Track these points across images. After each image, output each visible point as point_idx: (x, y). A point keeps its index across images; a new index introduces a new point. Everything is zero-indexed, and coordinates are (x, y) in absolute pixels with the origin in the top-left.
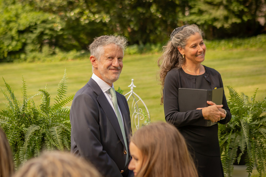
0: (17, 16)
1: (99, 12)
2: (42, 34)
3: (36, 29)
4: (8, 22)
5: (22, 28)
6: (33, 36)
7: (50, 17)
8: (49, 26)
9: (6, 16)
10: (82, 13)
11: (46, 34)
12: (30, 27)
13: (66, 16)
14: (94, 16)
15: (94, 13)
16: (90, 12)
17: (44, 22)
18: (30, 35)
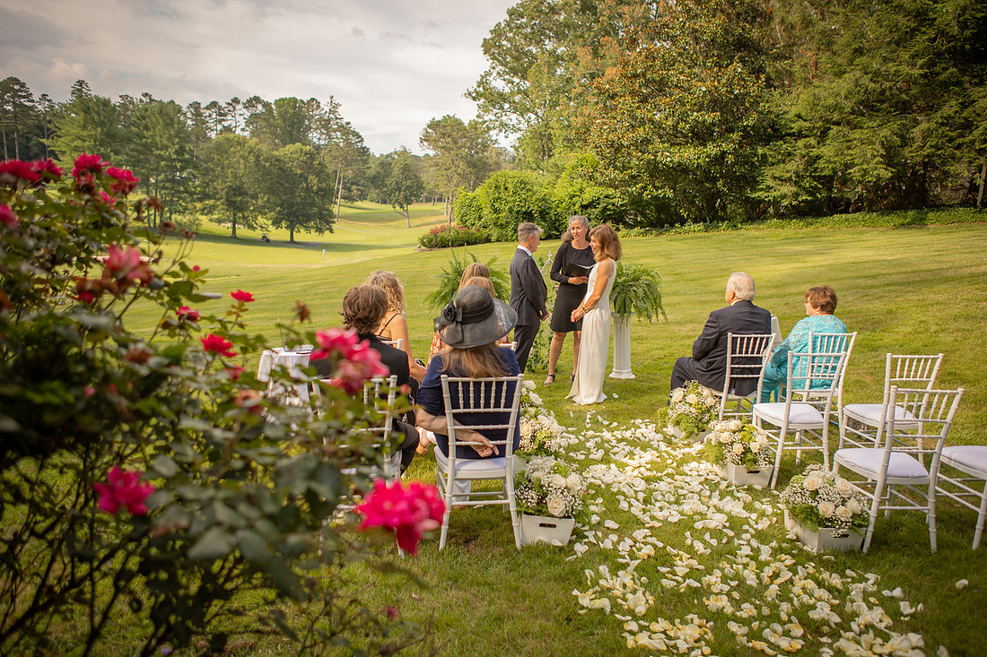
0: (581, 191)
1: (662, 188)
2: (605, 209)
3: (599, 204)
4: (572, 197)
5: (585, 203)
6: (596, 211)
7: (611, 191)
8: (611, 201)
9: (570, 190)
10: (644, 188)
11: (610, 210)
12: (593, 201)
13: (628, 191)
14: (657, 190)
15: (657, 188)
16: (654, 186)
17: (606, 197)
18: (593, 210)
